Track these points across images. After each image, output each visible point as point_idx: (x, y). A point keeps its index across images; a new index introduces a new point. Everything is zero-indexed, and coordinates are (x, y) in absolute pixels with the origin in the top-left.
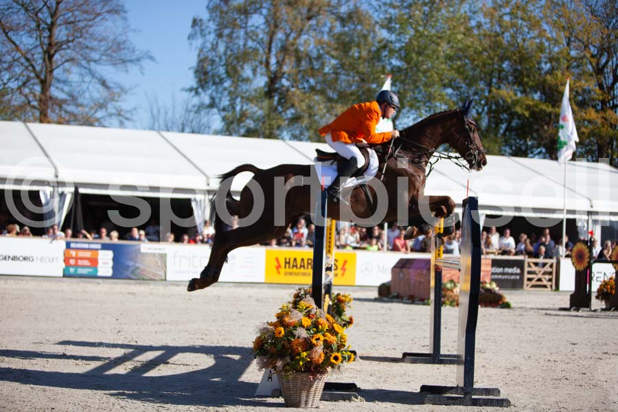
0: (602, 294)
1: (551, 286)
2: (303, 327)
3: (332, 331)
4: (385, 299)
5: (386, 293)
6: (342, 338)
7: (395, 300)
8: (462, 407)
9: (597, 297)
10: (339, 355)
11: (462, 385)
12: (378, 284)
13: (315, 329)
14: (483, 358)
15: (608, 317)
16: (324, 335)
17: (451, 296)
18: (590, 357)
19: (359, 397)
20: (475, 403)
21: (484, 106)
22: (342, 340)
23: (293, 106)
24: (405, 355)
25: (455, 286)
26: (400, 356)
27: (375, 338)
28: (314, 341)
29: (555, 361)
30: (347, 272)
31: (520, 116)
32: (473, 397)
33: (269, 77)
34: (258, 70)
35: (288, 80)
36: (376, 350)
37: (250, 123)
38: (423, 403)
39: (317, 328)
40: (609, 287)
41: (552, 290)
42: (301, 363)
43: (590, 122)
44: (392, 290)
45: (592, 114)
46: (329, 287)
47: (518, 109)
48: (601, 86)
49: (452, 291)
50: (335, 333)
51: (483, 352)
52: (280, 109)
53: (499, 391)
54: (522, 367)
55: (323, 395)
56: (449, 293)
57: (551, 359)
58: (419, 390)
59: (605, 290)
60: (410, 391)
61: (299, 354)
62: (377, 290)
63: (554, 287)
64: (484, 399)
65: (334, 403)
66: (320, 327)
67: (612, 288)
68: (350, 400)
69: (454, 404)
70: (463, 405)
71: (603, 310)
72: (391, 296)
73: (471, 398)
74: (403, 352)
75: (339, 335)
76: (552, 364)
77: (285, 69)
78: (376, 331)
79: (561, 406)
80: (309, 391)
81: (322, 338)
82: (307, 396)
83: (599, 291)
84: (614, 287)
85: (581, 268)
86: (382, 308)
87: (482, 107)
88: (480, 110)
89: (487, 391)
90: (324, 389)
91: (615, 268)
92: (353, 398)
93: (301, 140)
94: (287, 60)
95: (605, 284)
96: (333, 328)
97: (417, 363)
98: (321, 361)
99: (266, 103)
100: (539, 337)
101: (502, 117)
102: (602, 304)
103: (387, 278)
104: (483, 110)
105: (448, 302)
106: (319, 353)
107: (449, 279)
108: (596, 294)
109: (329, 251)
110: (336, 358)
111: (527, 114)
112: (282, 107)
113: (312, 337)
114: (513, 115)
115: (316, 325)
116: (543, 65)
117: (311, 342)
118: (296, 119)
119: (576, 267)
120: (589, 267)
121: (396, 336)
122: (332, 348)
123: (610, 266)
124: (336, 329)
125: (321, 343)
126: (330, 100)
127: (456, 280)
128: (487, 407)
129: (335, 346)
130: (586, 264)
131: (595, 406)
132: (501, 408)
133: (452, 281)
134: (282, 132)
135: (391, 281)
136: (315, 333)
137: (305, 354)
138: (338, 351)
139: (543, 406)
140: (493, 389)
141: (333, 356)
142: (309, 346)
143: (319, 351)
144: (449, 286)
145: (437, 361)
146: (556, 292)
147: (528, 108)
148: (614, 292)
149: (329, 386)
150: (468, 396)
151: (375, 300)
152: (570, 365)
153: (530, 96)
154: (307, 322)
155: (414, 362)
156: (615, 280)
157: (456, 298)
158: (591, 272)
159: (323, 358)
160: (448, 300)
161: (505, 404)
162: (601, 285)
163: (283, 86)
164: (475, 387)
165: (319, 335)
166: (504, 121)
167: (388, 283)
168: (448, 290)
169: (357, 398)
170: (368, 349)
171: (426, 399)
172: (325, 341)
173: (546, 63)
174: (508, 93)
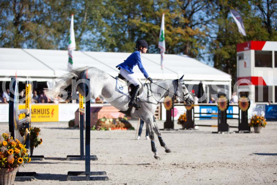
0: (180, 122)
1: (158, 118)
2: (4, 146)
3: (18, 147)
4: (72, 128)
5: (72, 125)
6: (23, 150)
7: (77, 128)
8: (85, 182)
9: (178, 123)
10: (22, 159)
11: (84, 170)
12: (69, 120)
13: (9, 147)
14: (107, 157)
15: (183, 132)
16: (14, 150)
17: (104, 125)
18: (161, 154)
19: (35, 179)
20: (91, 179)
21: (126, 27)
22: (23, 151)
23: (28, 30)
24: (68, 156)
25: (106, 120)
26: (66, 157)
27: (58, 149)
28: (9, 152)
29: (142, 157)
30: (54, 115)
31: (144, 32)
32: (90, 176)
33: (15, 16)
34: (9, 13)
35: (25, 17)
36: (55, 155)
37: (6, 40)
38: (66, 180)
39: (11, 146)
40: (183, 118)
41: (159, 120)
42: (3, 163)
43: (179, 34)
44: (75, 123)
45: (180, 30)
46: (27, 125)
47: (142, 29)
48: (185, 16)
49: (104, 122)
50: (19, 148)
51: (110, 153)
52: (22, 32)
53: (106, 173)
54: (124, 160)
55: (16, 178)
56: (103, 124)
57: (141, 156)
58: (67, 174)
59: (181, 120)
60: (63, 174)
61: (2, 159)
62: (68, 123)
63: (159, 118)
64: (96, 177)
65: (22, 182)
66: (12, 145)
67: (185, 118)
68: (30, 180)
69: (81, 180)
70: (86, 180)
71: (180, 129)
72: (75, 126)
73: (89, 177)
74: (69, 155)
75: (22, 149)
76: (140, 158)
77: (24, 11)
78: (60, 145)
79: (134, 179)
80: (8, 177)
81: (13, 151)
82: (8, 180)
83: (179, 120)
84: (186, 117)
85: (169, 109)
86: (69, 132)
87: (125, 28)
88: (124, 30)
89: (100, 173)
90: (17, 175)
91: (186, 108)
92: (32, 179)
93: (33, 48)
94: (24, 7)
95: (182, 116)
96: (19, 145)
97: (73, 160)
98: (13, 162)
99: (14, 29)
100: (141, 145)
101: (136, 33)
102: (180, 126)
103: (73, 117)
104: (126, 29)
105: (102, 128)
106: (12, 158)
107: (103, 117)
108: (177, 122)
109: (27, 107)
110: (21, 160)
111: (147, 31)
112: (23, 31)
113: (8, 151)
114: (141, 32)
115: (10, 145)
116: (155, 6)
117: (8, 153)
118: (30, 37)
119: (166, 108)
120: (173, 108)
121: (69, 147)
122: (19, 155)
123: (184, 107)
124: (20, 146)
125: (13, 153)
126: (47, 27)
127: (106, 117)
128: (98, 181)
129: (20, 155)
130: (171, 107)
131: (151, 178)
132: (103, 181)
133: (104, 118)
134: (23, 43)
135: (75, 119)
136: (10, 149)
137: (4, 159)
138: (22, 157)
139: (125, 179)
140: (103, 172)
141: (19, 159)
142: (6, 155)
143: (12, 157)
144: (103, 120)
145: (82, 159)
146: (161, 121)
147: (147, 28)
148: (186, 120)
149: (18, 174)
150: (88, 176)
151: (67, 129)
152: (149, 158)
153: (149, 22)
154: (5, 143)
155: (71, 160)
156: (187, 114)
157: (107, 126)
158: (173, 111)
159: (13, 160)
160: (102, 127)
161: (106, 179)
162: (180, 117)
163: (22, 20)
164: (91, 171)
165: (12, 150)
166: (136, 35)
167: (74, 120)
168: (103, 122)
169: (34, 179)
170: (51, 154)
171: (67, 178)
172: (14, 152)
173: (156, 5)
174: (137, 21)
